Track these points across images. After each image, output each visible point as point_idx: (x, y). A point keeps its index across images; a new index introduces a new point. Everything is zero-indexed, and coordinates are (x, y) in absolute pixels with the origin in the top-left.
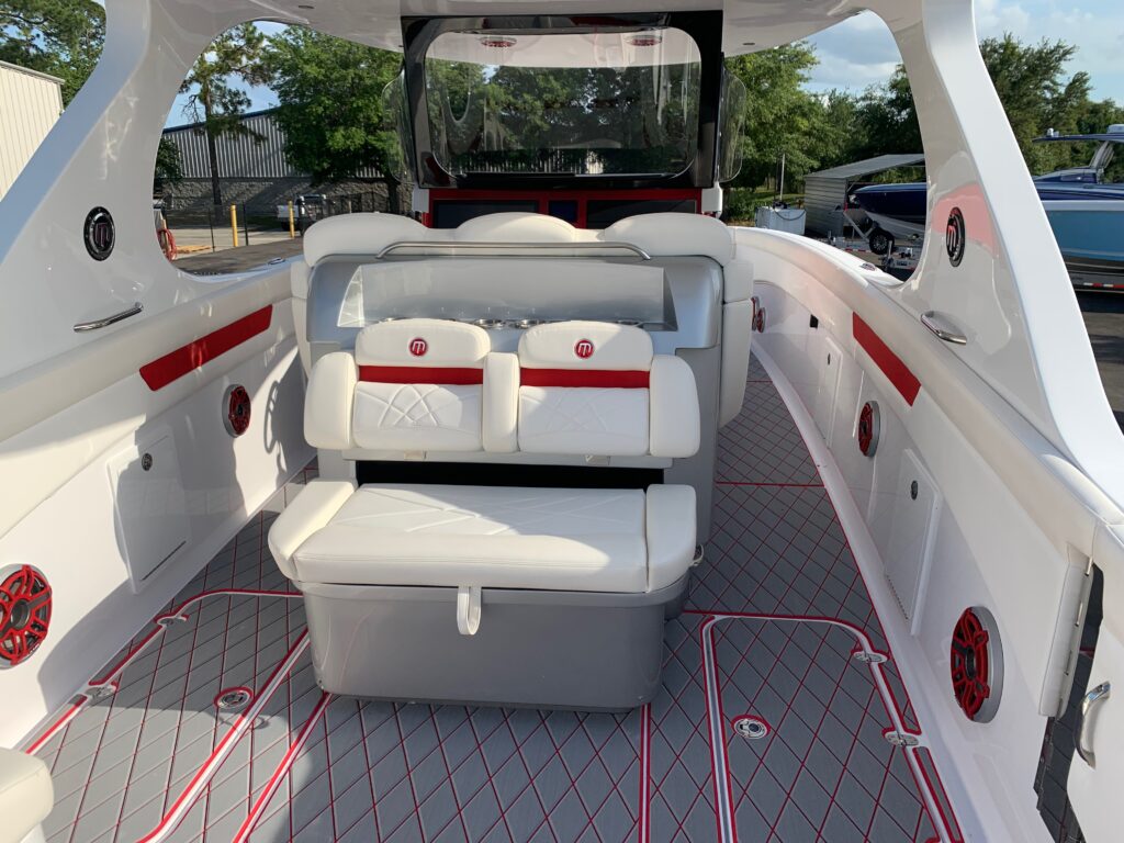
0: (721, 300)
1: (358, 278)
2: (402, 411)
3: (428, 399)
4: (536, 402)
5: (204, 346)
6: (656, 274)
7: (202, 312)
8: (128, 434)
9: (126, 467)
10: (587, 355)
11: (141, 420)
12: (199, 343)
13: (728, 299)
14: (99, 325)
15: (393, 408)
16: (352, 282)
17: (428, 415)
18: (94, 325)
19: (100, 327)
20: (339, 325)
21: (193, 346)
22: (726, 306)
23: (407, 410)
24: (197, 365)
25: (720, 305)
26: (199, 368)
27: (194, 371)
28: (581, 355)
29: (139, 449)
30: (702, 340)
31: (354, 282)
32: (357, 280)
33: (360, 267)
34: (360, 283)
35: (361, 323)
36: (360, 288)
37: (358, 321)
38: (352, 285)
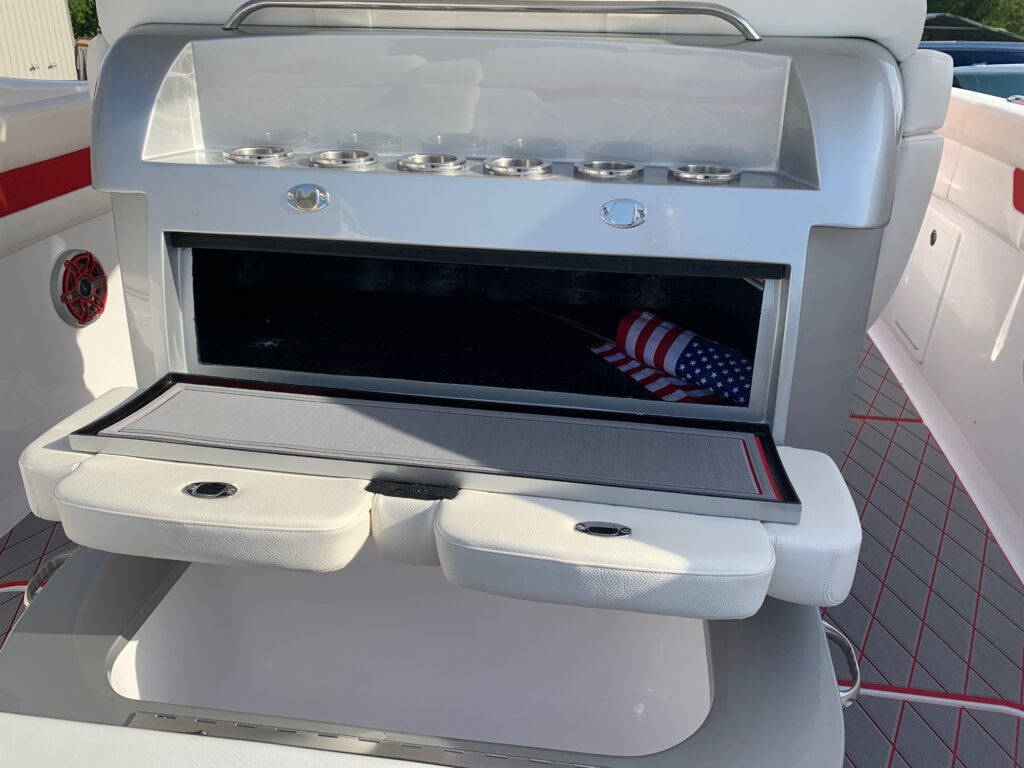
1: (186, 69)
16: (170, 73)
20: (144, 158)
31: (179, 74)
32: (184, 72)
33: (189, 44)
34: (192, 77)
35: (197, 155)
36: (190, 86)
37: (193, 152)
38: (174, 78)
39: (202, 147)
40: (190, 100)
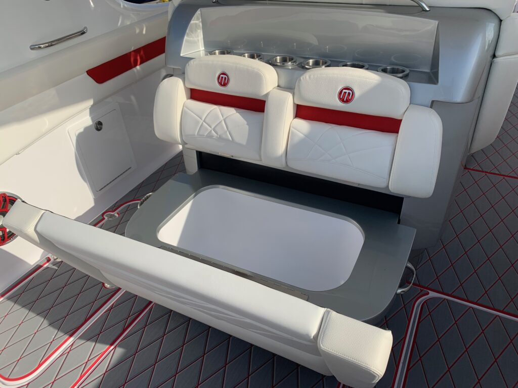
0: (491, 53)
1: (198, 19)
2: (211, 127)
3: (227, 120)
4: (302, 135)
5: (142, 53)
6: (431, 25)
7: (137, 31)
8: (85, 109)
9: (82, 130)
10: (348, 101)
11: (91, 102)
12: (137, 51)
13: (497, 54)
14: (51, 44)
15: (204, 123)
16: (192, 22)
17: (226, 132)
18: (47, 45)
19: (52, 45)
20: (181, 55)
21: (133, 53)
22: (495, 59)
23: (213, 127)
24: (135, 65)
25: (489, 59)
26: (138, 67)
27: (134, 69)
28: (342, 100)
29: (92, 119)
30: (460, 95)
31: (195, 22)
32: (197, 20)
33: (199, 10)
34: (200, 22)
35: (201, 52)
36: (199, 26)
37: (199, 51)
38: (193, 24)
39: (204, 48)
40: (199, 31)
